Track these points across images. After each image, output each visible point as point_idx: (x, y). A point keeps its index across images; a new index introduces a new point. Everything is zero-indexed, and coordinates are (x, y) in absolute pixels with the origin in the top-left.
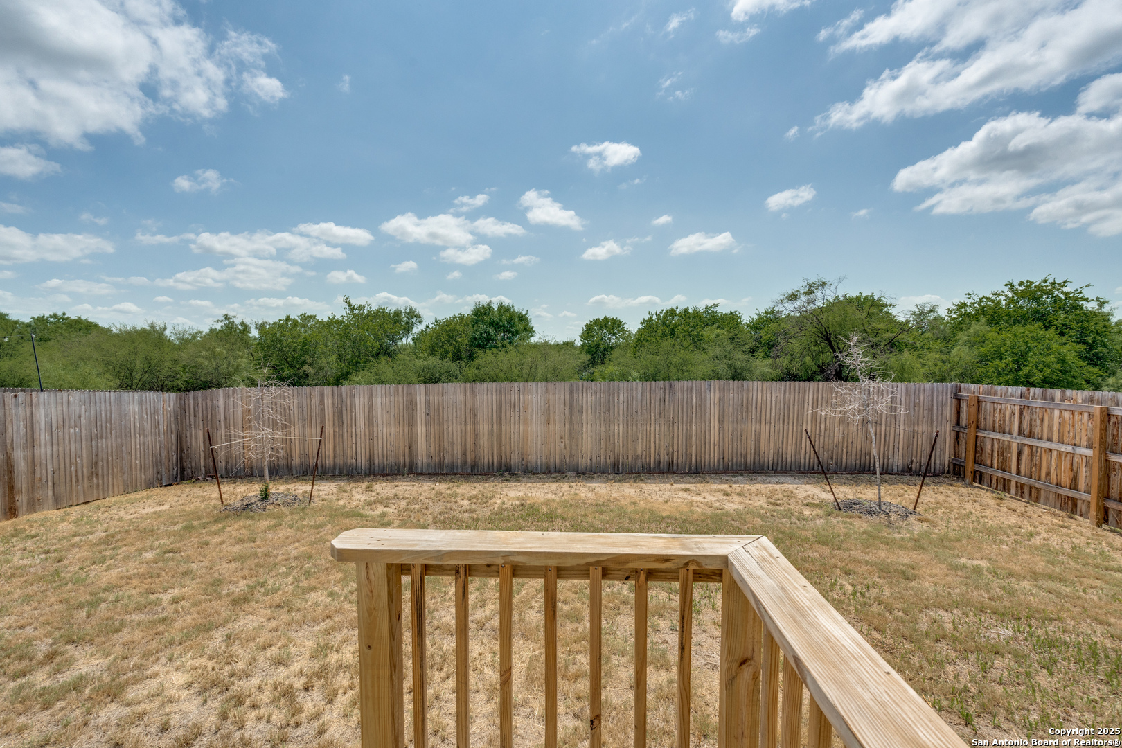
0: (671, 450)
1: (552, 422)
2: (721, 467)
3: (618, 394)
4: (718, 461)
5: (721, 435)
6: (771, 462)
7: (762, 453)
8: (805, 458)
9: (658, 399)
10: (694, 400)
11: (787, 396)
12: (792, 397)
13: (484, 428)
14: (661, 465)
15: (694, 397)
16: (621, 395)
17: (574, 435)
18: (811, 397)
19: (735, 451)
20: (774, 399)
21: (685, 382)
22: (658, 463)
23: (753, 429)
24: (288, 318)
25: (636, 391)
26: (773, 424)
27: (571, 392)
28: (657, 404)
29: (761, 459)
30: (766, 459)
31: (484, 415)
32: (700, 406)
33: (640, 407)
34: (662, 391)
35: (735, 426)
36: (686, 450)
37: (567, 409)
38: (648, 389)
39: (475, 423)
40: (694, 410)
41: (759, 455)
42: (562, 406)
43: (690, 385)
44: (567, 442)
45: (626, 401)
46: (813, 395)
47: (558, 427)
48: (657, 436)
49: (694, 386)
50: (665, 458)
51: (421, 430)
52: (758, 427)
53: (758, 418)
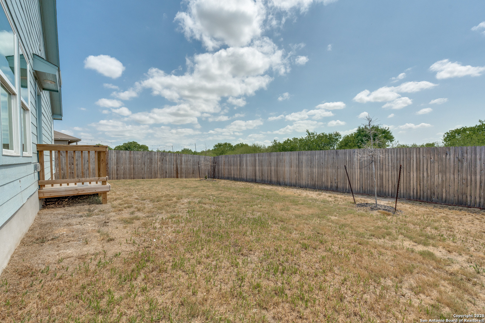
0: (337, 181)
1: (293, 167)
2: (361, 191)
3: (315, 156)
4: (360, 188)
5: (361, 176)
6: (390, 192)
7: (384, 186)
8: (413, 192)
9: (331, 158)
10: (347, 158)
11: (399, 156)
12: (402, 156)
13: (273, 168)
14: (333, 187)
15: (347, 157)
16: (316, 156)
17: (299, 172)
18: (415, 156)
19: (369, 184)
20: (390, 157)
21: (343, 150)
22: (331, 186)
23: (379, 173)
24: (288, 140)
25: (322, 154)
26: (390, 171)
27: (299, 155)
28: (331, 160)
29: (384, 190)
30: (387, 190)
31: (273, 164)
32: (350, 161)
33: (324, 161)
34: (333, 154)
35: (368, 171)
36: (344, 181)
37: (297, 161)
38: (327, 153)
39: (271, 166)
40: (347, 163)
41: (383, 187)
42: (296, 161)
43: (345, 151)
44: (298, 175)
45: (318, 159)
46: (416, 155)
47: (294, 169)
48: (331, 174)
49: (347, 151)
50: (334, 185)
51: (257, 168)
52: (381, 173)
53: (381, 167)
